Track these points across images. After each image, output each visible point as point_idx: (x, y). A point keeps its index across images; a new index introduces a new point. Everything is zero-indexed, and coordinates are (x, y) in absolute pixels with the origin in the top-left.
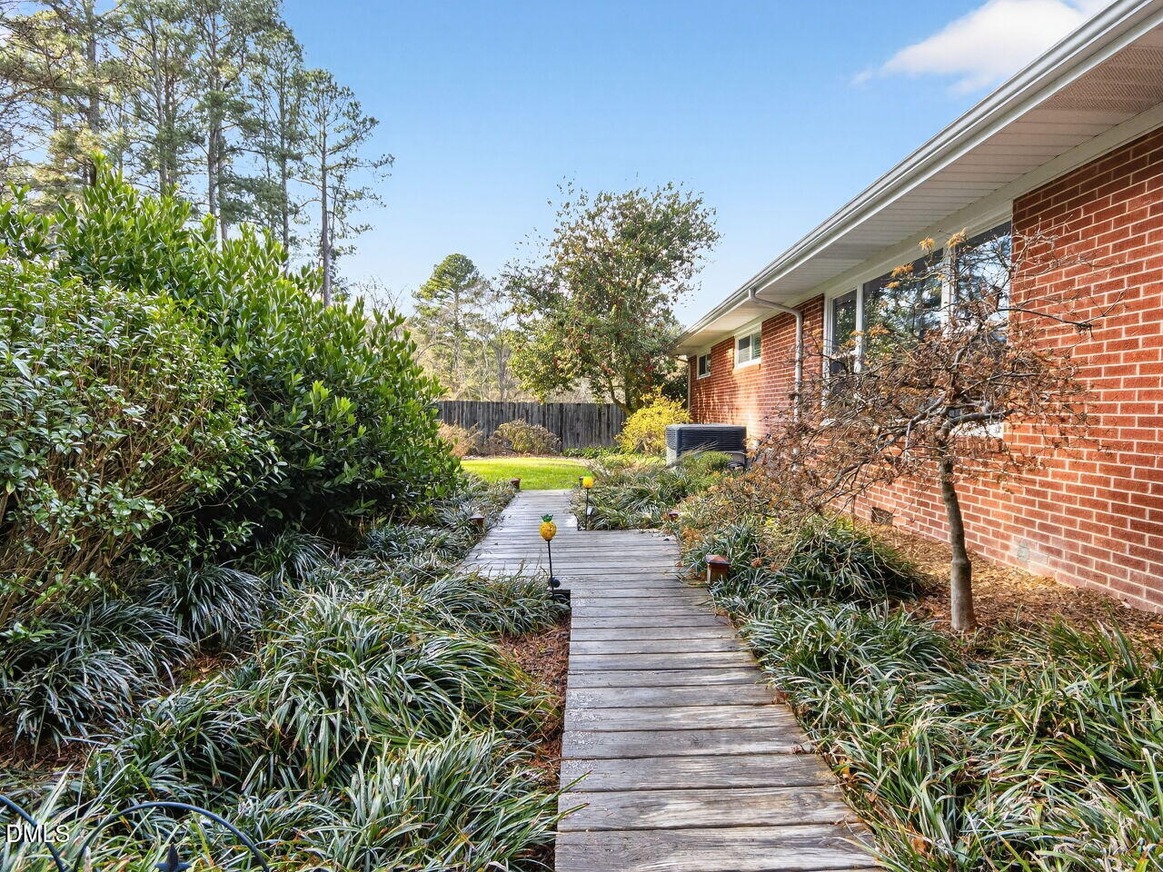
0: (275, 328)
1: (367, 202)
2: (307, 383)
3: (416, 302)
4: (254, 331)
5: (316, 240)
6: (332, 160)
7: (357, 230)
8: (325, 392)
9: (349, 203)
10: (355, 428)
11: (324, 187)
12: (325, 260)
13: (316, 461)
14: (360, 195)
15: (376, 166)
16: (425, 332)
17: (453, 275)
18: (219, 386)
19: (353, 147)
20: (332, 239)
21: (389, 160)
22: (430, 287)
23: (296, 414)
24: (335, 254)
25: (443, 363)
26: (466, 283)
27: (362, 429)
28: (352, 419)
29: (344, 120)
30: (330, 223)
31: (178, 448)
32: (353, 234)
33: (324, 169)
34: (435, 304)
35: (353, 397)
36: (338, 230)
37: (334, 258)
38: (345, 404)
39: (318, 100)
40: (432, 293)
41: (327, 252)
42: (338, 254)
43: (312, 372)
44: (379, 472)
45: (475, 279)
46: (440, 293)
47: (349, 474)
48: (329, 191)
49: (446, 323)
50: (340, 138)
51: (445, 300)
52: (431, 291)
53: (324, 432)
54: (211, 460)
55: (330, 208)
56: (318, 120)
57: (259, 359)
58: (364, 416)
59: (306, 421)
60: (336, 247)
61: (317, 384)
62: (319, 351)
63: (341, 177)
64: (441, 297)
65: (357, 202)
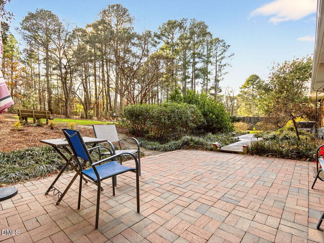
0: (206, 107)
1: (227, 66)
2: (209, 114)
3: (241, 90)
4: (204, 107)
5: (214, 78)
6: (218, 58)
7: (224, 74)
8: (212, 115)
9: (222, 68)
10: (215, 119)
11: (216, 65)
12: (216, 83)
13: (210, 124)
14: (225, 65)
15: (229, 57)
16: (243, 98)
17: (252, 81)
18: (201, 114)
19: (224, 53)
20: (218, 77)
21: (233, 55)
22: (245, 85)
23: (208, 117)
24: (218, 81)
25: (248, 106)
26: (256, 82)
27: (216, 120)
28: (215, 118)
29: (221, 48)
30: (217, 74)
31: (197, 121)
32: (223, 75)
33: (216, 61)
34: (246, 90)
35: (215, 115)
36: (219, 75)
37: (218, 82)
38: (214, 116)
39: (215, 45)
40: (245, 87)
41: (217, 81)
42: (219, 81)
43: (210, 112)
44: (219, 125)
45: (259, 81)
46: (248, 87)
47: (215, 125)
48: (218, 66)
49: (250, 95)
50: (220, 52)
51: (249, 88)
52: (245, 86)
53: (211, 120)
54: (200, 122)
55: (217, 70)
56: (215, 50)
57: (204, 111)
58: (217, 118)
59: (209, 118)
60: (219, 79)
61: (211, 114)
62: (211, 109)
63: (220, 62)
64: (248, 88)
65: (224, 67)
